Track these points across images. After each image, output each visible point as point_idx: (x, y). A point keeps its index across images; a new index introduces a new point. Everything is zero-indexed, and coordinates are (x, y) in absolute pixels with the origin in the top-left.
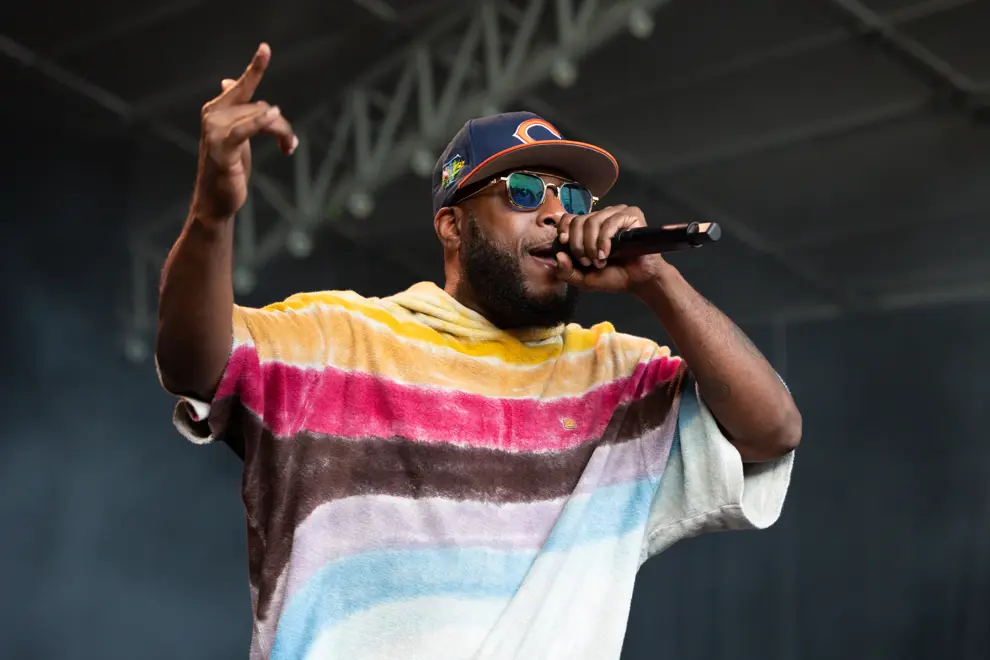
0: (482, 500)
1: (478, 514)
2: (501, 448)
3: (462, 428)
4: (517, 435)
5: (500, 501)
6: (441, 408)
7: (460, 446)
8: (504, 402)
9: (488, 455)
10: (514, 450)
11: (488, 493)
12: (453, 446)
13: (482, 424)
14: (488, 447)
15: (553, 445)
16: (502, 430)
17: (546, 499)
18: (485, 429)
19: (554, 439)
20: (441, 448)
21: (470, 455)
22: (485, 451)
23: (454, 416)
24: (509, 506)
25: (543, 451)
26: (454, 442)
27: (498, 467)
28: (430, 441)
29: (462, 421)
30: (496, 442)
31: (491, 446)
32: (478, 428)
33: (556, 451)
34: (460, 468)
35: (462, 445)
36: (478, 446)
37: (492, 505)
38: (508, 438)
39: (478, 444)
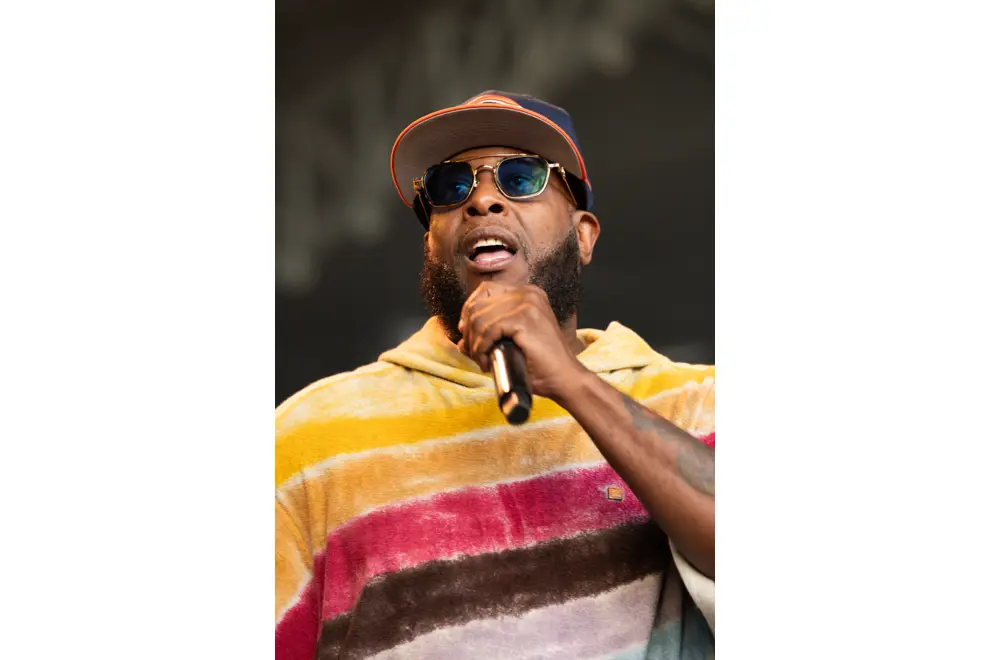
0: (494, 615)
1: (489, 635)
2: (513, 548)
3: (450, 536)
4: (528, 525)
5: (521, 610)
6: (420, 521)
7: (451, 559)
8: (502, 489)
9: (493, 560)
10: (530, 543)
11: (503, 605)
12: (443, 563)
13: (477, 525)
14: (491, 551)
15: (589, 524)
16: (507, 525)
17: (587, 595)
18: (483, 529)
19: (589, 515)
20: (429, 568)
21: (468, 567)
22: (487, 558)
23: (437, 524)
24: (534, 614)
25: (576, 534)
26: (444, 558)
27: (513, 570)
28: (415, 565)
29: (449, 528)
30: (502, 542)
31: (496, 548)
32: (475, 532)
33: (593, 531)
34: (459, 585)
35: (455, 556)
36: (477, 554)
37: (509, 619)
38: (518, 532)
39: (476, 552)
